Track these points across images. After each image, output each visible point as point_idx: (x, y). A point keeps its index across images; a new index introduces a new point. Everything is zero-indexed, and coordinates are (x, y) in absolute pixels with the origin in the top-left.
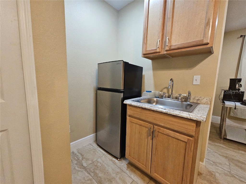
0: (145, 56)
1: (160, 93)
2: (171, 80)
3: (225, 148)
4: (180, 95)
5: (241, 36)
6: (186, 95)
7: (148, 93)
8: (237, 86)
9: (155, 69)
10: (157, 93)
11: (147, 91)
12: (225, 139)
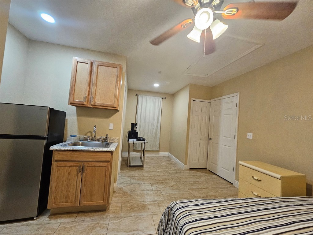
0: (71, 104)
1: (85, 136)
2: (95, 126)
3: (131, 172)
4: (101, 137)
5: (137, 95)
6: (105, 137)
7: (73, 137)
8: (135, 128)
9: (78, 115)
10: (82, 136)
11: (71, 136)
12: (130, 166)
